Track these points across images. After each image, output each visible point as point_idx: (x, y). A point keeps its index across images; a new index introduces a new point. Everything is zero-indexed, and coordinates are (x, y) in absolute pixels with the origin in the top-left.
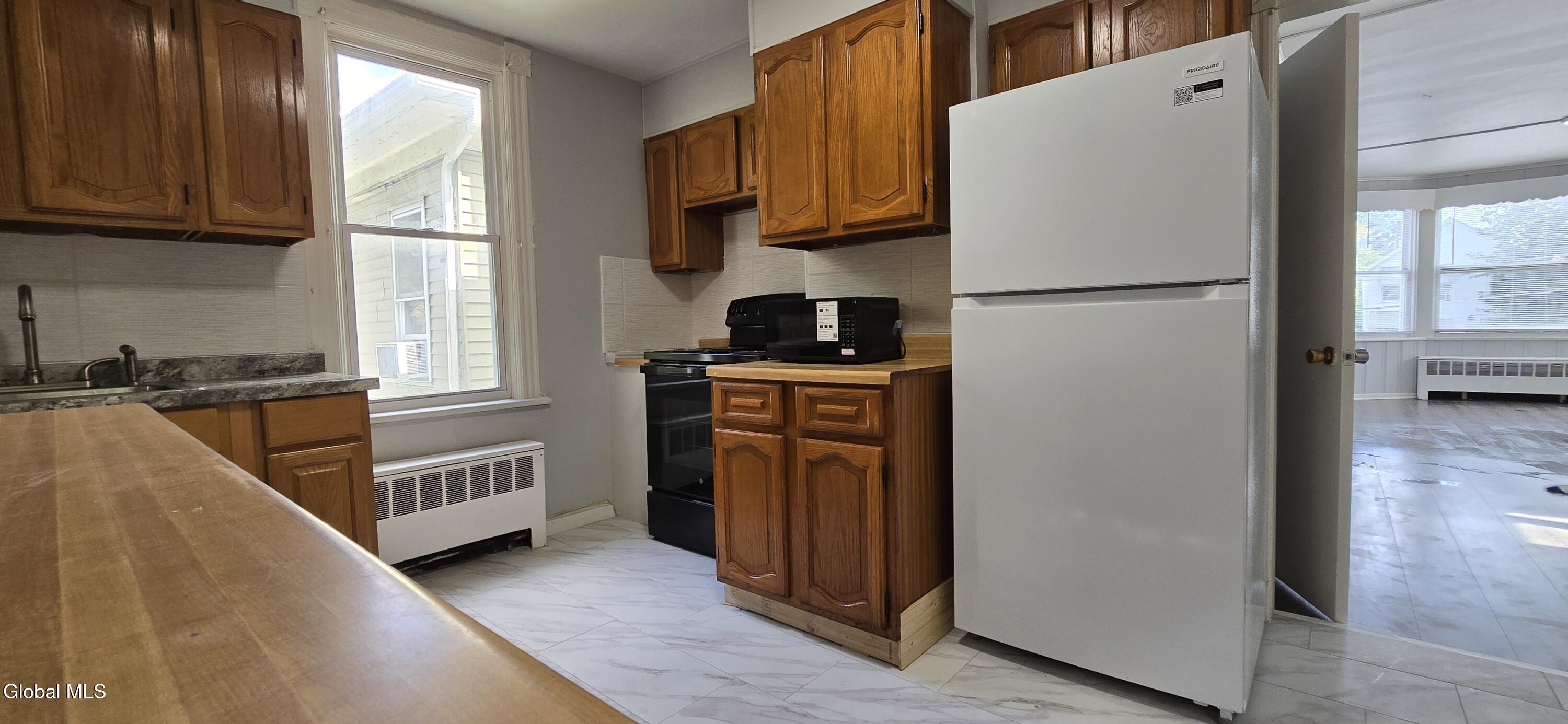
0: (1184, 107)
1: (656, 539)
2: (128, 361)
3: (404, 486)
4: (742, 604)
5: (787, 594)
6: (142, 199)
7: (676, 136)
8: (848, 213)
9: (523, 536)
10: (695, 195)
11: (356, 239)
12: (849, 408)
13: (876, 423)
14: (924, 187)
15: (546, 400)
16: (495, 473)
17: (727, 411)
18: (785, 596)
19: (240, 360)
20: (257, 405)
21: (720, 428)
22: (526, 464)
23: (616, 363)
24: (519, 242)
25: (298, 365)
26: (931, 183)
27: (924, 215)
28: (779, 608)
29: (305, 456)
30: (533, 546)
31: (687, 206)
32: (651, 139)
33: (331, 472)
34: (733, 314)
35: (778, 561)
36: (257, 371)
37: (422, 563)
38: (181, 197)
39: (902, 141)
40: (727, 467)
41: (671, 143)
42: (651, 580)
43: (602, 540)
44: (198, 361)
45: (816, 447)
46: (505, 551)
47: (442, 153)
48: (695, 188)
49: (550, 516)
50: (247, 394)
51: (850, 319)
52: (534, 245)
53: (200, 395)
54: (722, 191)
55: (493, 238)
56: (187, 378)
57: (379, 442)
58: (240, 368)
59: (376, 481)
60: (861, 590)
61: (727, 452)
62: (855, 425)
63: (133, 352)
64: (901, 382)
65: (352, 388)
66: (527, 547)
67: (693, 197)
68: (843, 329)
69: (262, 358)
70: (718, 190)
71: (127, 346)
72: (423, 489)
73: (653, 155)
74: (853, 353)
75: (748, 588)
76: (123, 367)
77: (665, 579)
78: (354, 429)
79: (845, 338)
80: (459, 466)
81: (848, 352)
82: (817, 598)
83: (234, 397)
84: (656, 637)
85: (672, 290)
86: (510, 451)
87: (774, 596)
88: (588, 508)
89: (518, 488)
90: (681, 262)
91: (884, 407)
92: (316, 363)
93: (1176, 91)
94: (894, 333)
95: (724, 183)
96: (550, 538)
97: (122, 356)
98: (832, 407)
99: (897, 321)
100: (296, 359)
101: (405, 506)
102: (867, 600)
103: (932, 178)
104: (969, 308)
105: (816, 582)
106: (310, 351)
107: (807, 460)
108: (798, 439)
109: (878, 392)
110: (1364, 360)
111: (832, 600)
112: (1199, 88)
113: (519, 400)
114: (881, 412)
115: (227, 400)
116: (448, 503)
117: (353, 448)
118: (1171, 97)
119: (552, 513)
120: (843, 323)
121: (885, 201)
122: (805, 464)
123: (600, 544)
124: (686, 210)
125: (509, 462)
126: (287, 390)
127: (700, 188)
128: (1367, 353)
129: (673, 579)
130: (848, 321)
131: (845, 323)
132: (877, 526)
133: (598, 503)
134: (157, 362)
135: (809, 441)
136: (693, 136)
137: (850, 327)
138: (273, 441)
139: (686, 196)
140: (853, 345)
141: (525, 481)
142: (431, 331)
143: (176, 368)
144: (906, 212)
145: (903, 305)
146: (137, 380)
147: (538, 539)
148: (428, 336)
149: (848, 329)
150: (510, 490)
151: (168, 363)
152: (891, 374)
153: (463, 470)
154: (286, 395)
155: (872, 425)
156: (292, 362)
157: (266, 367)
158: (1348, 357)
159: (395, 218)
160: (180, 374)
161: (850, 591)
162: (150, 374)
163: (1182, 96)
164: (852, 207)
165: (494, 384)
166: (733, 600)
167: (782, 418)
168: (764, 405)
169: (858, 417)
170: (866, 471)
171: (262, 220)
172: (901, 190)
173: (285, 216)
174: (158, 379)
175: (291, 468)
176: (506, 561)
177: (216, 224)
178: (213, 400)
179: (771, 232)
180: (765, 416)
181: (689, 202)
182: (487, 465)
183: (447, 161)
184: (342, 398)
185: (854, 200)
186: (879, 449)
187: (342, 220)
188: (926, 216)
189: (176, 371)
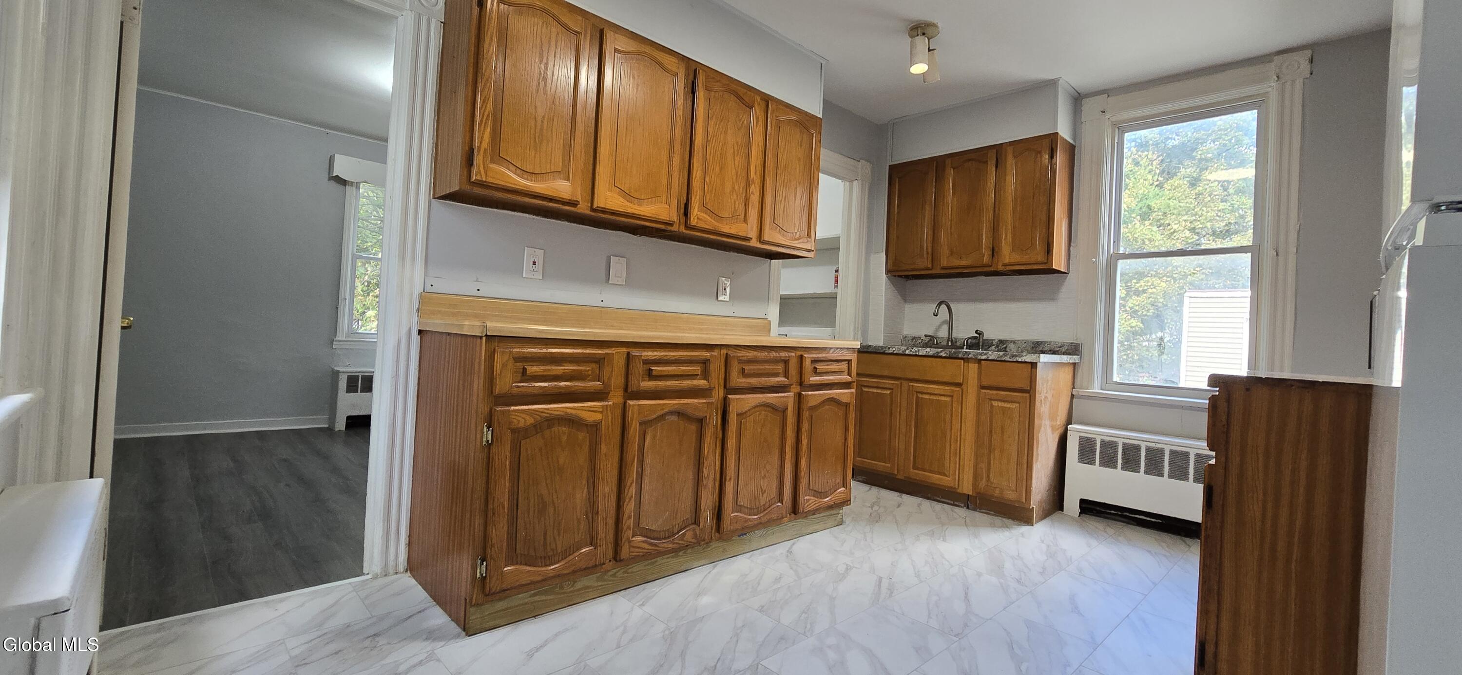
2: (979, 338)
19: (1033, 343)
20: (978, 361)
25: (1063, 350)
29: (997, 395)
33: (1010, 408)
36: (1041, 351)
38: (990, 252)
44: (1014, 342)
50: (974, 355)
55: (1255, 249)
56: (1008, 350)
58: (1033, 348)
63: (983, 334)
65: (1023, 359)
69: (1044, 343)
71: (979, 331)
83: (968, 356)
92: (1074, 350)
97: (977, 335)
100: (1062, 346)
106: (1072, 343)
115: (965, 357)
116: (1146, 473)
117: (1023, 397)
126: (990, 355)
134: (997, 340)
138: (984, 382)
153: (1163, 450)
154: (990, 358)
156: (1060, 347)
157: (1046, 349)
160: (1006, 348)
171: (1023, 261)
175: (990, 400)
177: (1004, 266)
178: (960, 356)
184: (1017, 364)
187: (1111, 252)
189: (1005, 346)
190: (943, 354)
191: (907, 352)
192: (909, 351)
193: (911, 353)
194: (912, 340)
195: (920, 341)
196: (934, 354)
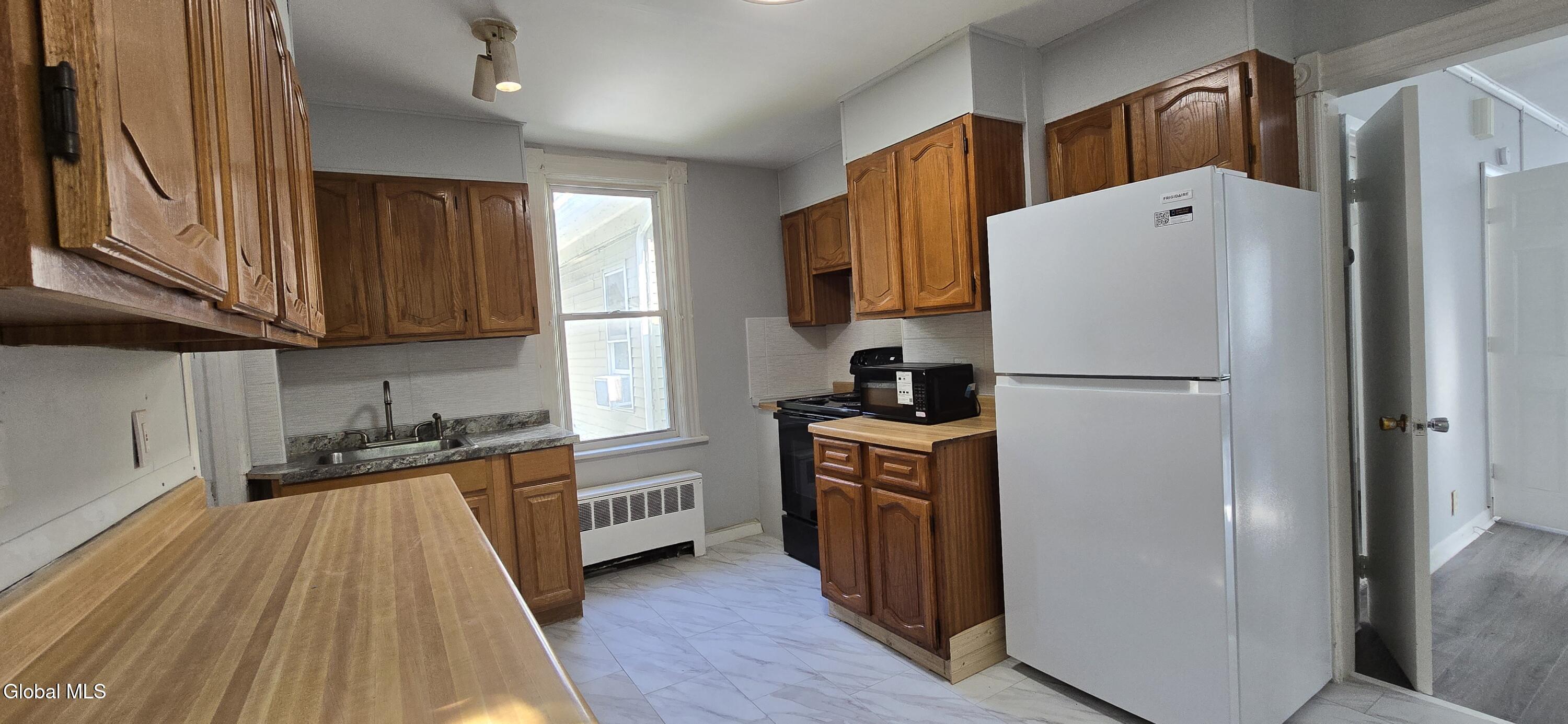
0: (1162, 227)
1: (790, 555)
2: (436, 423)
3: (601, 506)
4: (841, 617)
5: (870, 613)
6: (443, 322)
7: (805, 214)
8: (917, 298)
9: (689, 546)
10: (819, 265)
11: (568, 324)
12: (905, 468)
13: (924, 482)
14: (973, 280)
15: (705, 438)
16: (665, 497)
17: (824, 461)
18: (867, 614)
20: (506, 455)
21: (820, 474)
22: (688, 490)
23: (759, 406)
24: (681, 315)
25: (533, 419)
26: (979, 278)
27: (974, 304)
28: (866, 624)
29: (536, 490)
30: (696, 555)
31: (814, 273)
32: (786, 216)
33: (551, 500)
34: (856, 364)
35: (862, 585)
37: (616, 563)
38: (462, 317)
39: (954, 242)
40: (825, 505)
41: (801, 220)
42: (778, 590)
43: (747, 553)
44: (474, 420)
45: (882, 496)
46: (675, 558)
47: (636, 225)
48: (820, 258)
49: (708, 531)
50: (501, 450)
51: (922, 387)
52: (692, 316)
53: (475, 451)
54: (840, 262)
55: (664, 314)
56: (469, 432)
57: (580, 477)
58: (499, 423)
59: (579, 503)
60: (918, 616)
61: (825, 493)
62: (910, 482)
63: (440, 417)
64: (945, 448)
65: (562, 442)
66: (691, 555)
67: (818, 266)
68: (916, 395)
69: (511, 415)
70: (837, 260)
71: (436, 414)
72: (615, 509)
73: (788, 229)
74: (925, 416)
75: (842, 604)
76: (434, 426)
77: (790, 590)
78: (565, 470)
79: (918, 403)
80: (639, 492)
81: (921, 414)
82: (890, 620)
83: (494, 452)
84: (770, 636)
85: (808, 341)
86: (676, 480)
87: (860, 613)
88: (740, 525)
89: (683, 509)
90: (812, 319)
91: (930, 469)
92: (543, 418)
93: (1156, 214)
94: (967, 395)
95: (841, 256)
96: (709, 549)
97: (434, 420)
98: (894, 466)
99: (970, 385)
100: (531, 416)
101: (603, 521)
102: (923, 624)
103: (979, 273)
104: (1007, 385)
105: (888, 605)
106: (541, 409)
107: (879, 506)
108: (872, 489)
109: (924, 457)
110: (1444, 429)
111: (899, 621)
112: (1174, 213)
113: (684, 439)
114: (928, 474)
115: (491, 454)
116: (633, 519)
117: (564, 484)
118: (1152, 220)
119: (711, 528)
120: (916, 387)
121: (945, 290)
122: (877, 509)
123: (747, 557)
124: (814, 276)
125: (675, 488)
126: (524, 446)
127: (823, 259)
128: (1447, 422)
129: (795, 591)
130: (920, 389)
131: (918, 391)
132: (928, 564)
133: (749, 521)
134: (452, 422)
135: (879, 491)
136: (816, 215)
137: (922, 394)
138: (518, 479)
139: (813, 265)
140: (924, 409)
141: (688, 504)
142: (633, 368)
143: (462, 425)
144: (960, 301)
145: (978, 369)
146: (442, 436)
147: (699, 550)
148: (630, 372)
149: (920, 396)
150: (677, 510)
151: (458, 422)
152: (934, 444)
153: (642, 495)
154: (524, 449)
155: (921, 484)
156: (529, 417)
157: (514, 421)
158: (1420, 427)
159: (606, 275)
160: (465, 429)
161: (911, 615)
162: (448, 430)
163: (1160, 220)
164: (921, 294)
165: (666, 426)
166: (835, 613)
167: (861, 470)
168: (848, 460)
169: (912, 476)
170: (919, 519)
171: (508, 327)
172: (956, 281)
173: (521, 322)
174: (453, 433)
175: (527, 498)
176: (675, 566)
177: (483, 333)
178: (483, 454)
179: (862, 311)
180: (849, 468)
181: (816, 269)
182: (659, 491)
183: (639, 233)
184: (555, 449)
185: (922, 289)
186: (927, 503)
187: (559, 311)
188: (976, 304)
189: (463, 427)
190: (456, 458)
191: (395, 466)
192: (397, 464)
193: (404, 466)
194: (310, 442)
195: (326, 441)
196: (441, 460)
